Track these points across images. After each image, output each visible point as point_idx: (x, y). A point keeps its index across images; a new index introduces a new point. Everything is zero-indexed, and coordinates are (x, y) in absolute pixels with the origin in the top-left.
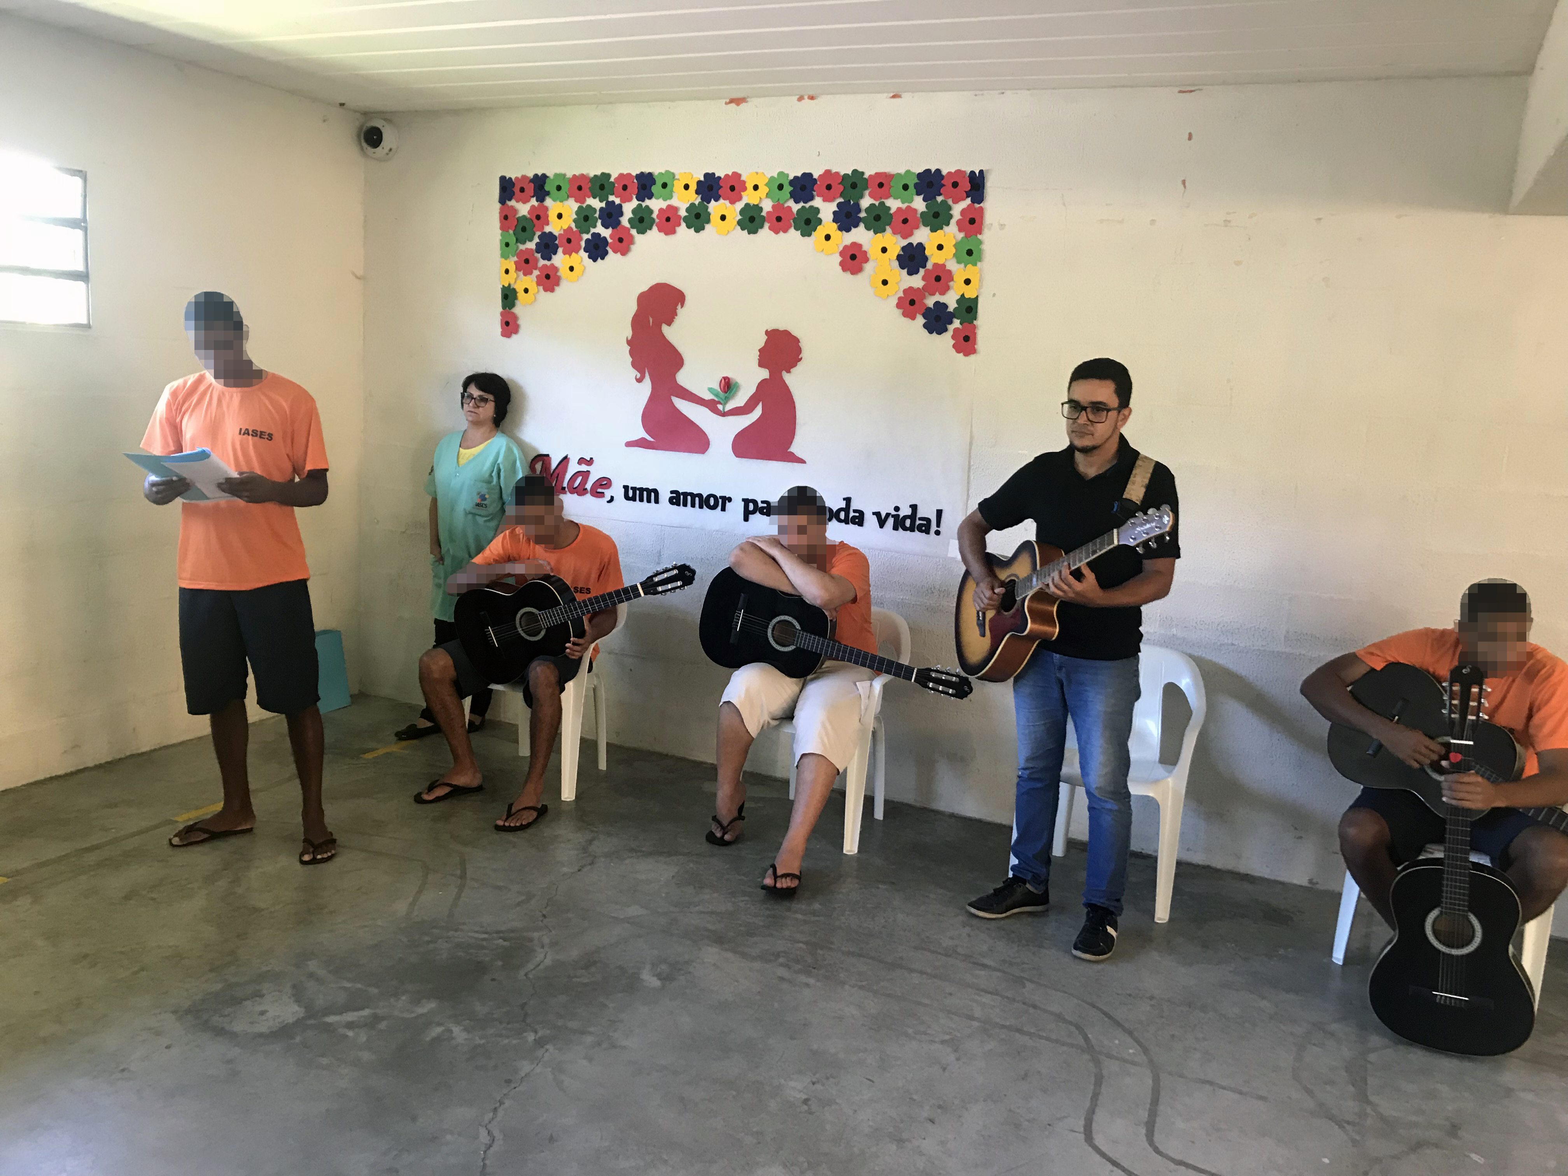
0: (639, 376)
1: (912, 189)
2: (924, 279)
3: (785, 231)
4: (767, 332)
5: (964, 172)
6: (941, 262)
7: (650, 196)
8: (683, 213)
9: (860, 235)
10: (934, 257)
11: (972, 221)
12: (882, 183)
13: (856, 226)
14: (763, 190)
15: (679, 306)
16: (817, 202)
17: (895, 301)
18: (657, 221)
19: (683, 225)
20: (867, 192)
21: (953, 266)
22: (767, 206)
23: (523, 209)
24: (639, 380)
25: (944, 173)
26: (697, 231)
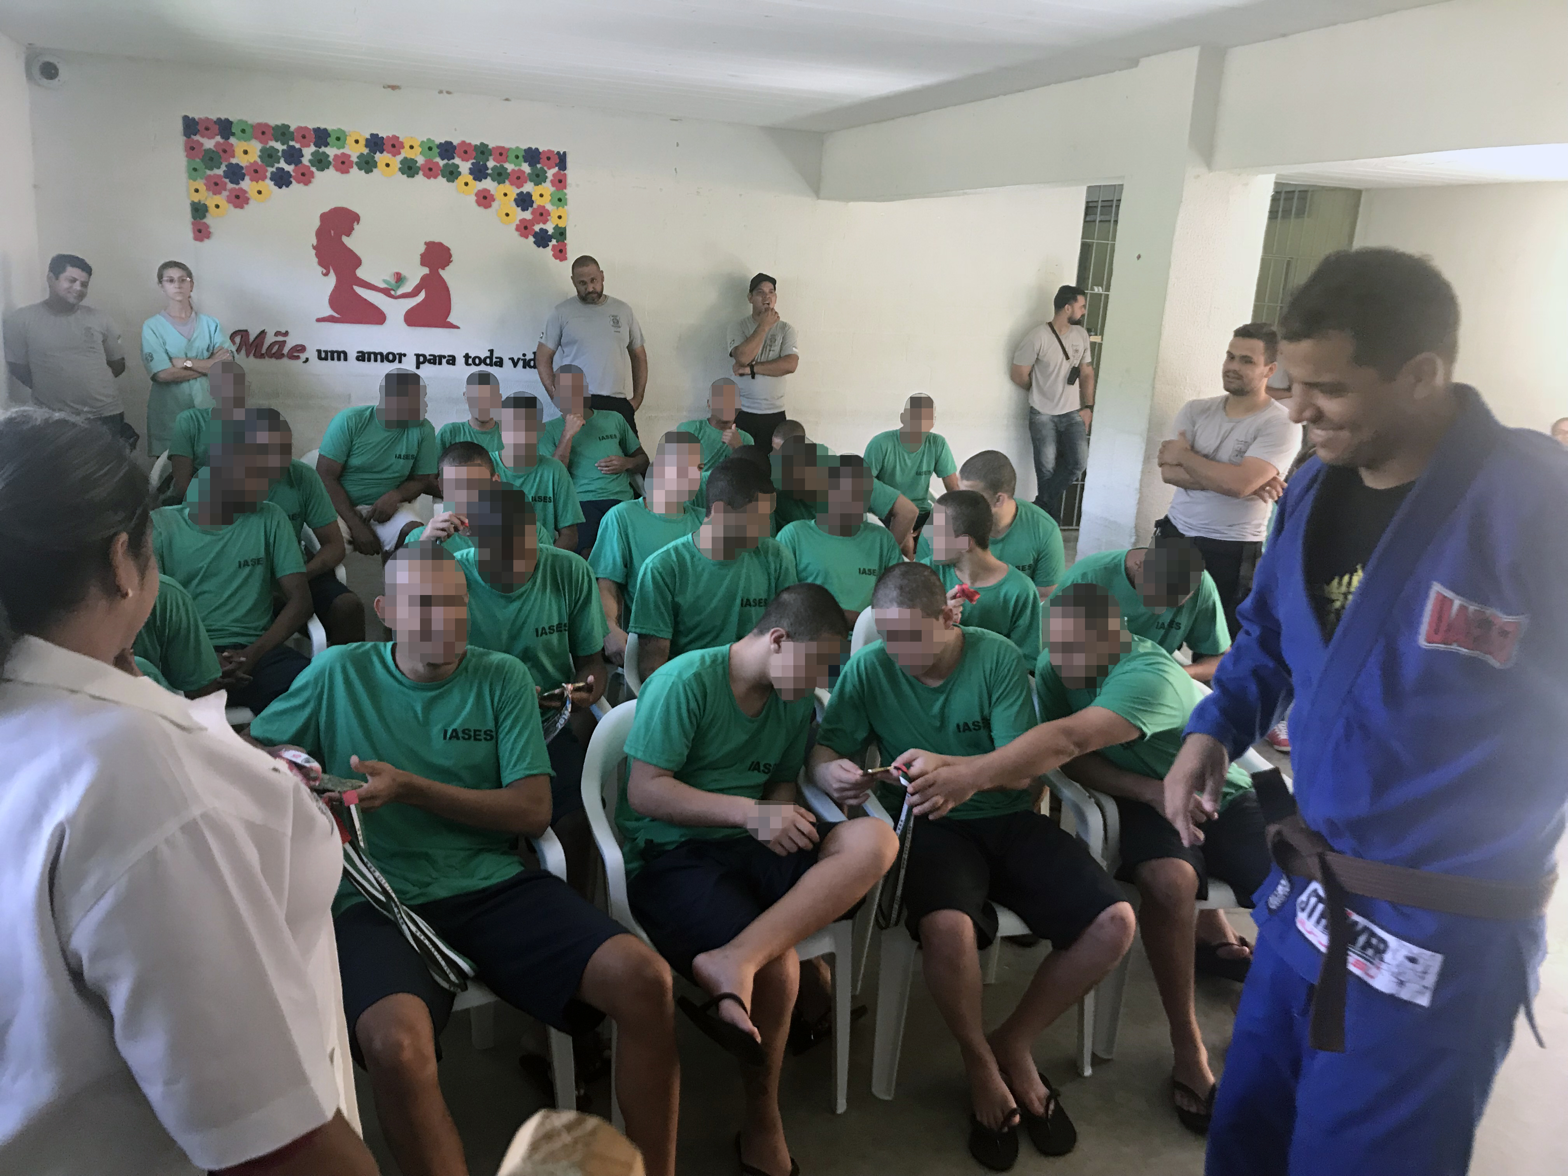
1: (521, 158)
2: (532, 213)
3: (435, 177)
4: (426, 243)
5: (553, 152)
6: (542, 204)
7: (326, 145)
8: (354, 159)
9: (488, 184)
10: (538, 201)
11: (560, 181)
12: (502, 153)
13: (486, 178)
14: (418, 149)
15: (356, 223)
16: (457, 161)
17: (514, 227)
18: (333, 163)
19: (355, 167)
20: (491, 158)
21: (549, 207)
22: (421, 160)
23: (209, 144)
24: (326, 275)
25: (541, 150)
26: (367, 172)
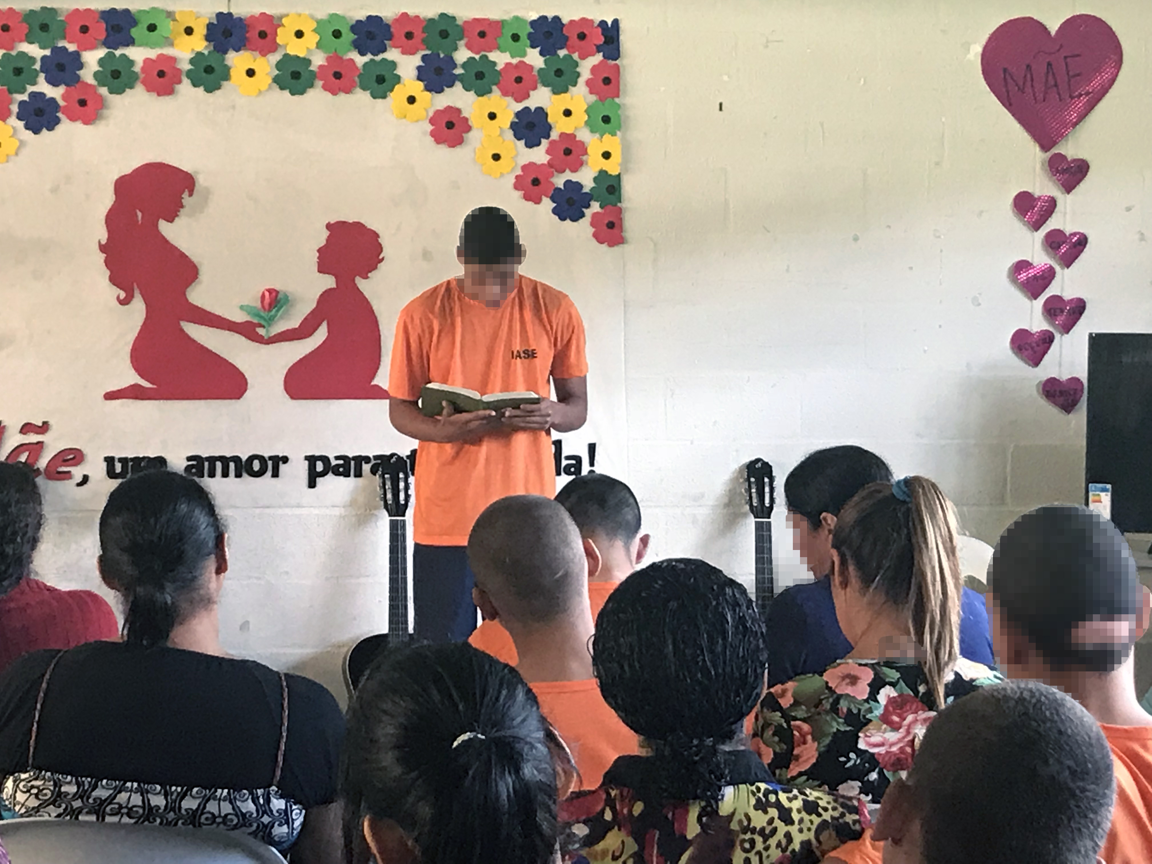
0: (123, 295)
1: (525, 40)
2: (549, 151)
3: (348, 91)
4: (329, 226)
5: (592, 21)
6: (569, 131)
7: (130, 42)
8: (186, 66)
9: (457, 97)
10: (560, 125)
11: (607, 81)
12: (484, 32)
13: (451, 85)
14: (311, 39)
15: (185, 195)
16: (392, 54)
17: (511, 180)
18: (142, 76)
19: (186, 82)
20: (462, 43)
21: (584, 135)
22: (318, 60)
24: (123, 302)
25: (565, 21)
26: (209, 90)
